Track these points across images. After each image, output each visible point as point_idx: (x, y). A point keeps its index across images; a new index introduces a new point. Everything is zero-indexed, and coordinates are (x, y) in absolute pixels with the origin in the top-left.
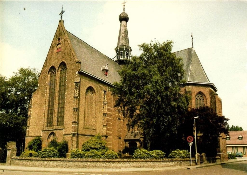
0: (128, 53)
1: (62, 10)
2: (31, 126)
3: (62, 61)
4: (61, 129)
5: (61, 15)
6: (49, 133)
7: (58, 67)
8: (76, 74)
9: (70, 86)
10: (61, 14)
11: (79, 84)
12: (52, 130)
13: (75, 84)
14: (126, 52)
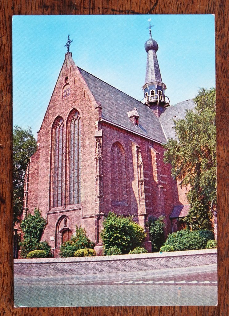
0: (162, 91)
1: (69, 39)
2: (29, 207)
3: (72, 109)
4: (77, 210)
5: (68, 46)
6: (59, 217)
7: (67, 116)
8: (96, 124)
9: (87, 143)
10: (67, 44)
11: (101, 139)
12: (63, 212)
13: (95, 140)
14: (158, 90)
